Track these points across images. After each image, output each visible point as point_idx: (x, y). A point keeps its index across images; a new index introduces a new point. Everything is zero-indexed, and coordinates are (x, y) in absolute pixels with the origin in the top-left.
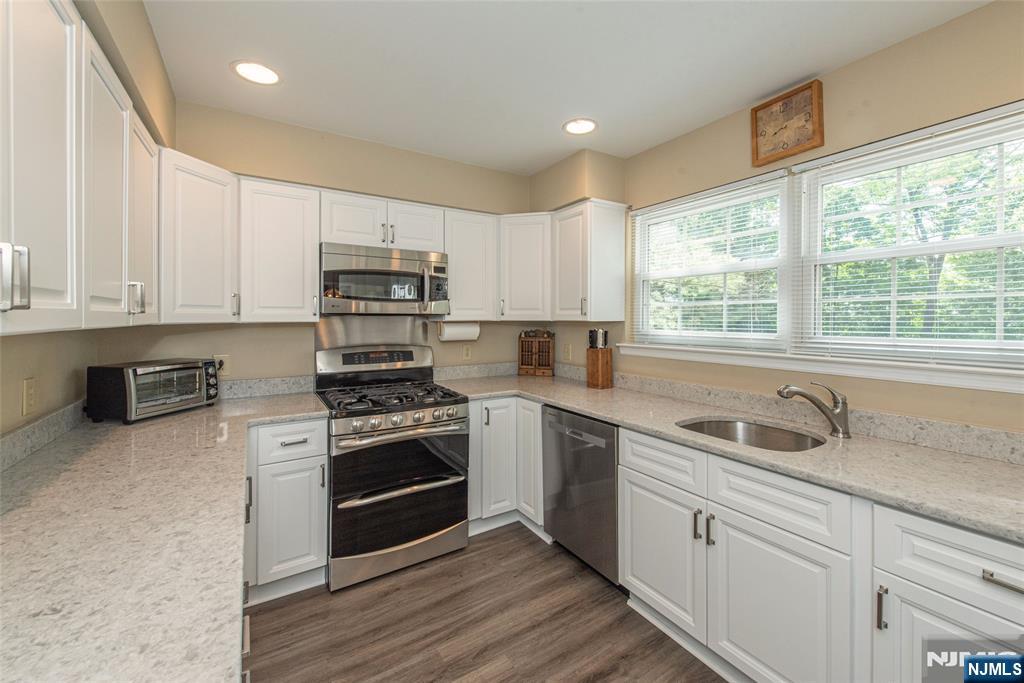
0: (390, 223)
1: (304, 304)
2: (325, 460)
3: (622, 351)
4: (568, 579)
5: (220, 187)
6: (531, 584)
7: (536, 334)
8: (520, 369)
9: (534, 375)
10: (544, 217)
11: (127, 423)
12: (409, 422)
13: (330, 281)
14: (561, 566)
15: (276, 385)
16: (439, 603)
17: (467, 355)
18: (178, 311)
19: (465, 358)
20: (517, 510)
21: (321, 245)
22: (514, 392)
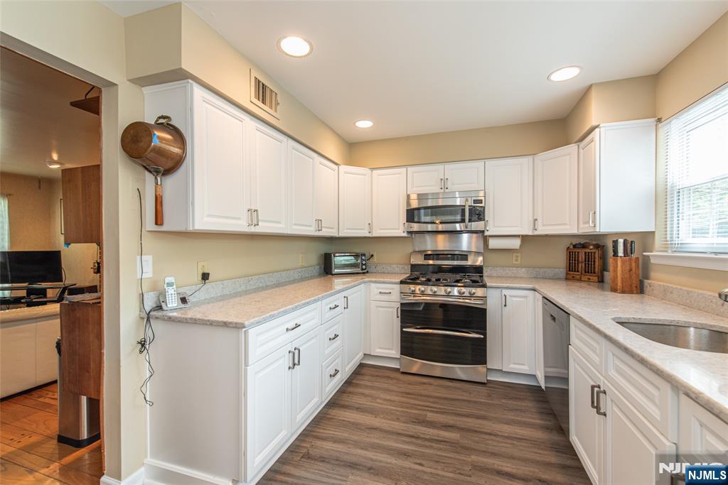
0: (446, 177)
1: (397, 227)
2: (398, 305)
3: (652, 261)
4: (547, 428)
5: (363, 176)
6: (513, 418)
7: (584, 246)
8: (567, 274)
9: (580, 280)
10: (572, 148)
11: (332, 275)
12: (443, 293)
13: (411, 215)
14: (549, 420)
15: (394, 269)
16: (446, 399)
17: (517, 260)
18: (345, 231)
19: (515, 262)
20: (534, 376)
21: (408, 196)
22: (530, 286)
